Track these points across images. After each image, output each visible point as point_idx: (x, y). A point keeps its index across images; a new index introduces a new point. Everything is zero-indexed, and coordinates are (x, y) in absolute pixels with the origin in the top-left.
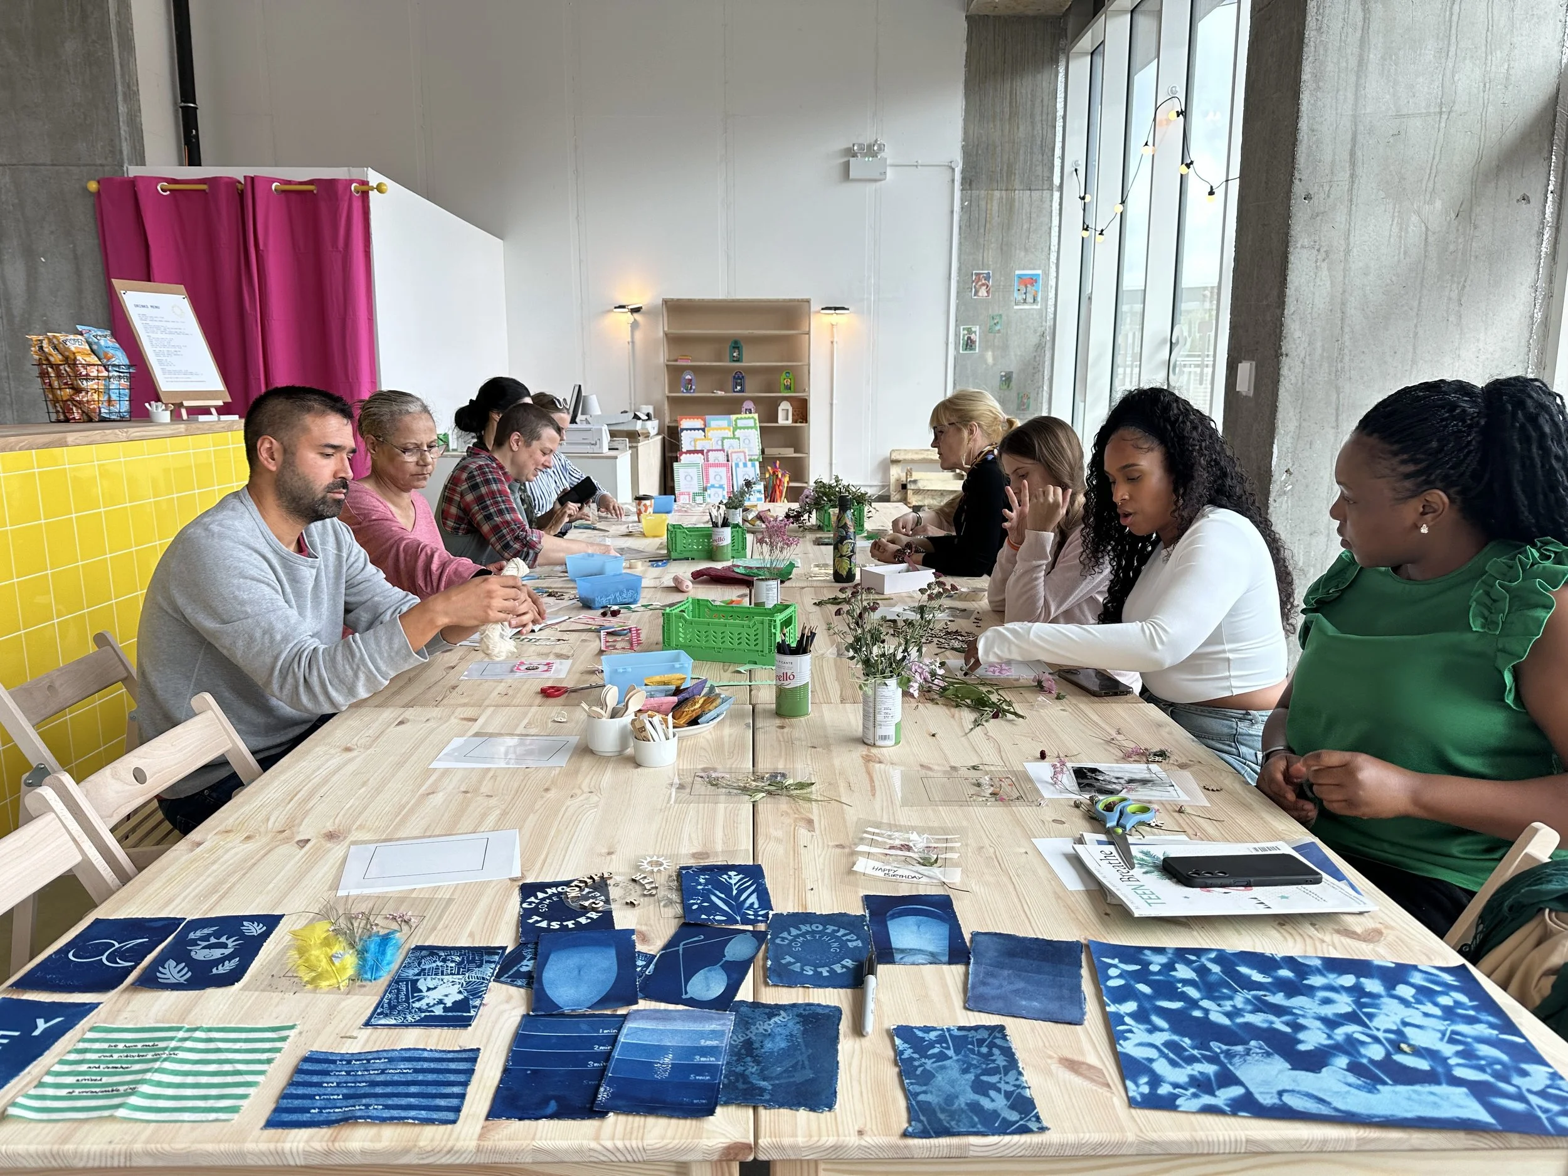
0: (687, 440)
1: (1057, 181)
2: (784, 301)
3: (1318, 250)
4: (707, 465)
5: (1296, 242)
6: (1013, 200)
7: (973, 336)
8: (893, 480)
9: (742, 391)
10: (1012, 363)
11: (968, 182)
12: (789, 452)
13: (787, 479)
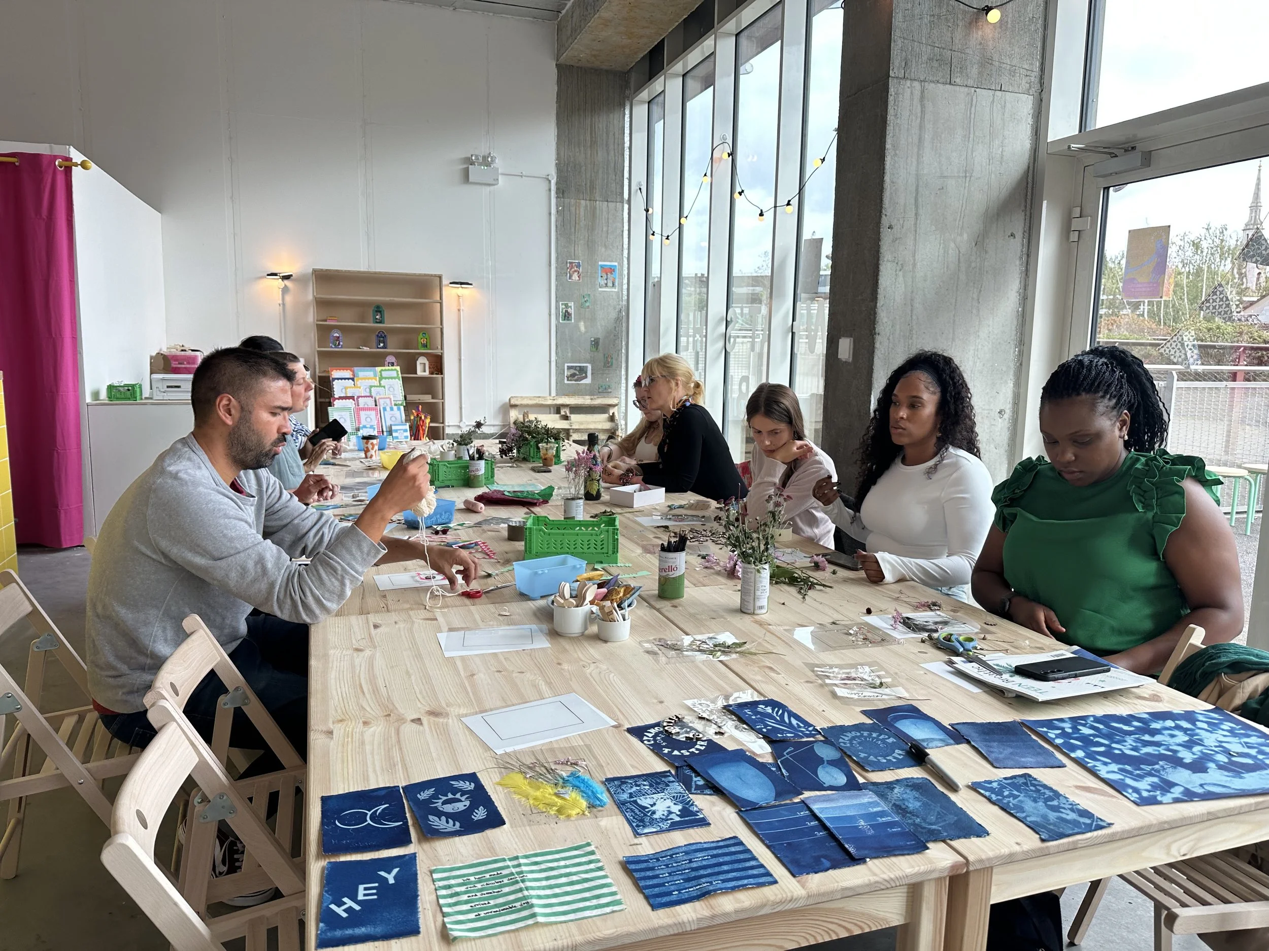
0: (338, 388)
1: (626, 196)
2: (420, 275)
3: (897, 263)
4: (359, 409)
5: (884, 257)
6: (595, 208)
7: (569, 310)
8: (512, 421)
9: (384, 347)
10: (599, 331)
11: (561, 192)
12: (428, 398)
13: (428, 421)
